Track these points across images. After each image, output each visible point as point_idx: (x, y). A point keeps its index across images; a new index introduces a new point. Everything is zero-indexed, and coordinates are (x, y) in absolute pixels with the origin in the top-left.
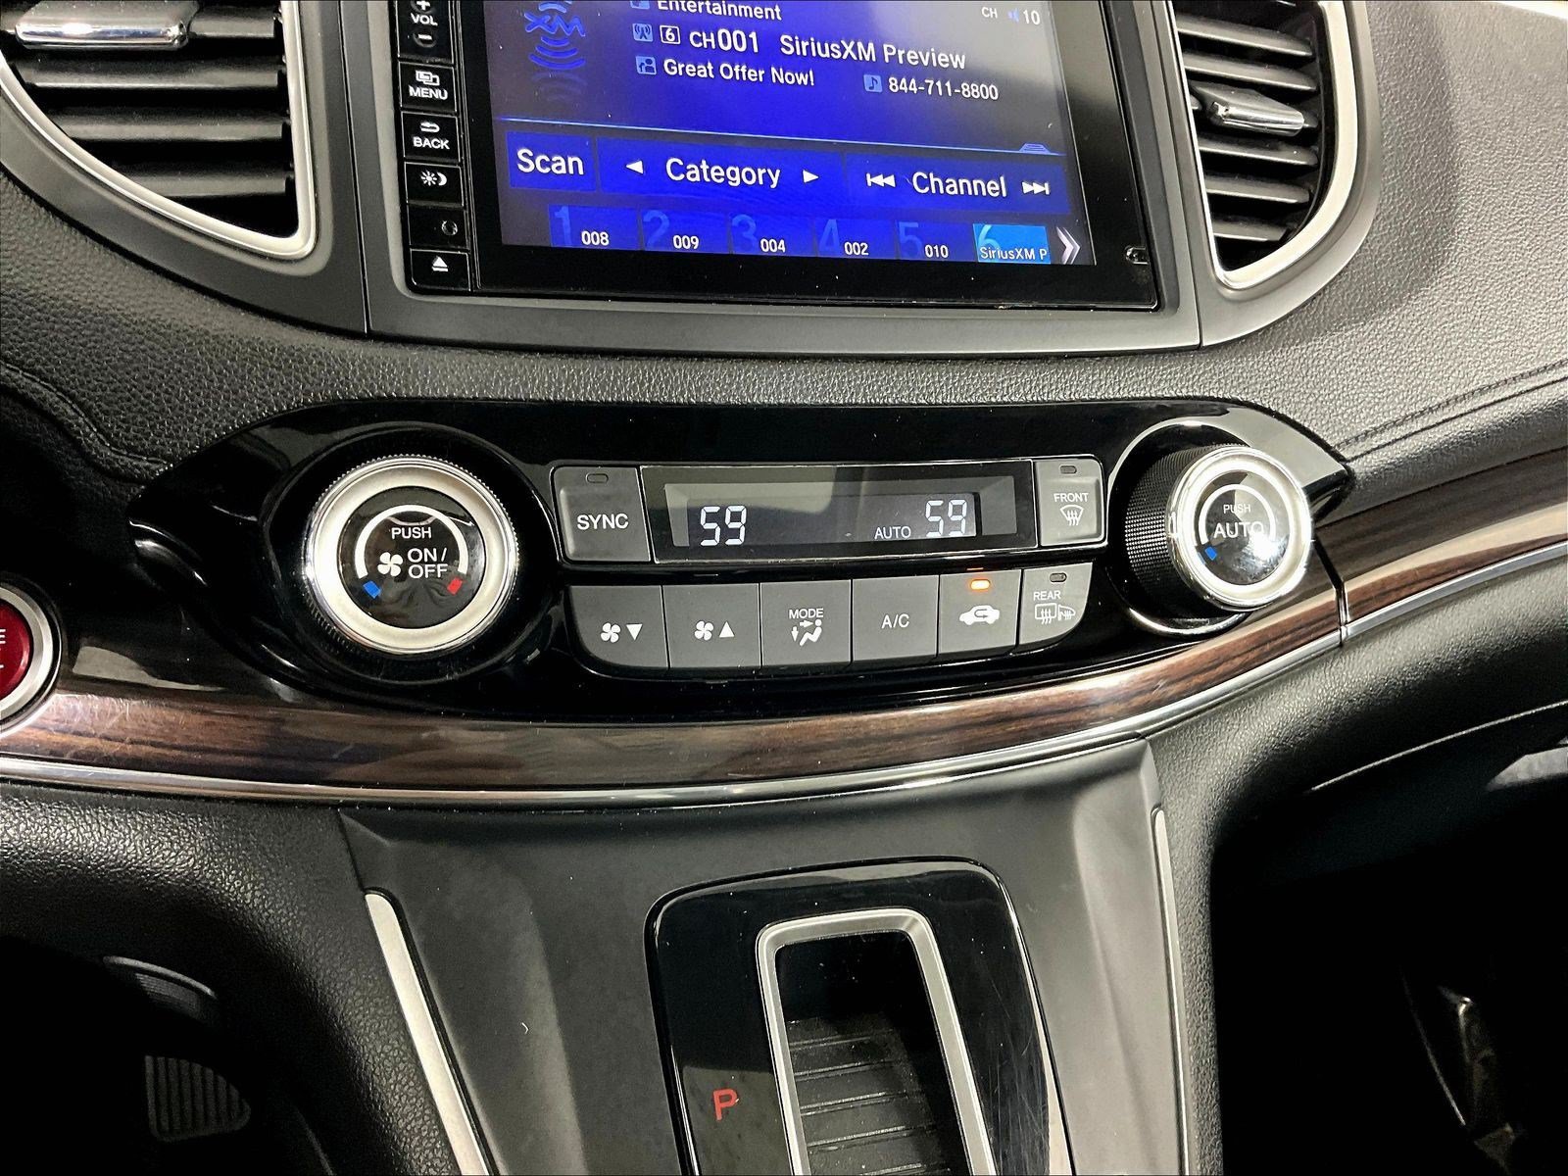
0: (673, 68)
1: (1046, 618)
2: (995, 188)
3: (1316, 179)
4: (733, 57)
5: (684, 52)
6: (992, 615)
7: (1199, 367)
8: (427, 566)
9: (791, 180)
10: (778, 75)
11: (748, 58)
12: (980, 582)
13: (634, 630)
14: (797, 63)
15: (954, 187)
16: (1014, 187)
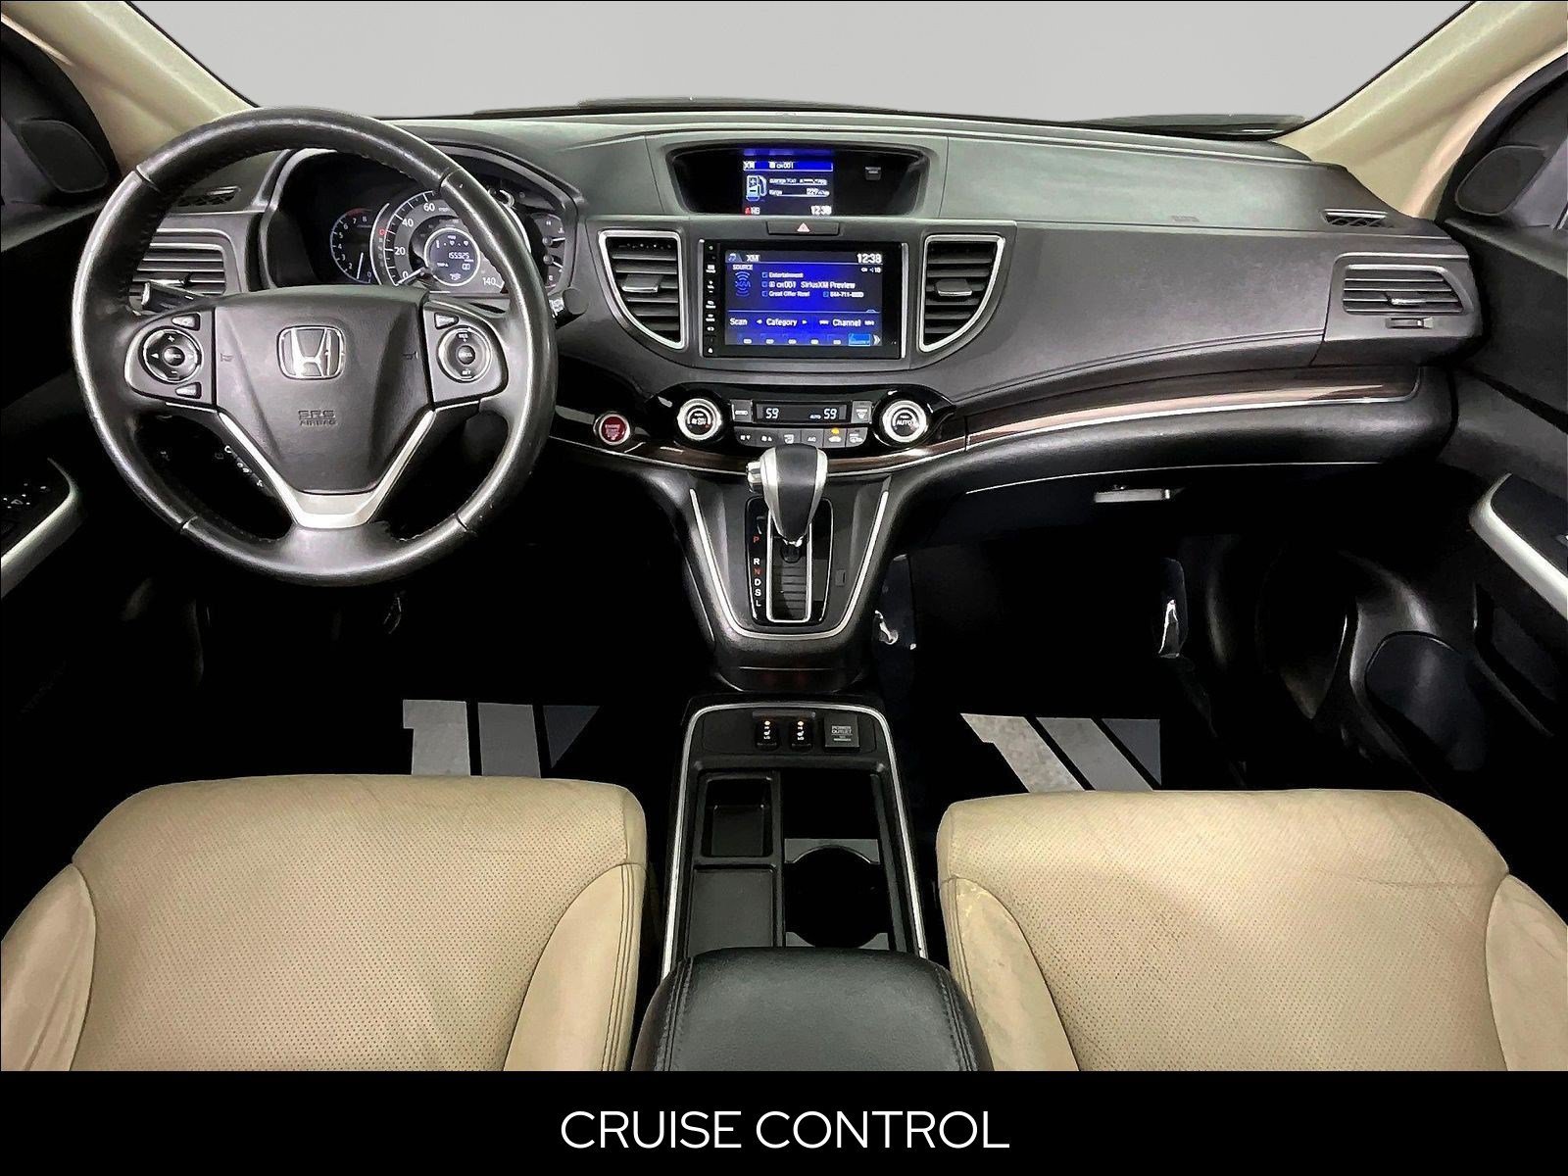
0: (772, 294)
1: (853, 441)
2: (857, 323)
3: (973, 309)
4: (788, 289)
5: (776, 289)
6: (838, 439)
7: (917, 374)
8: (702, 421)
9: (799, 323)
10: (800, 294)
11: (792, 290)
12: (835, 431)
13: (748, 437)
14: (805, 290)
15: (845, 323)
16: (863, 323)
